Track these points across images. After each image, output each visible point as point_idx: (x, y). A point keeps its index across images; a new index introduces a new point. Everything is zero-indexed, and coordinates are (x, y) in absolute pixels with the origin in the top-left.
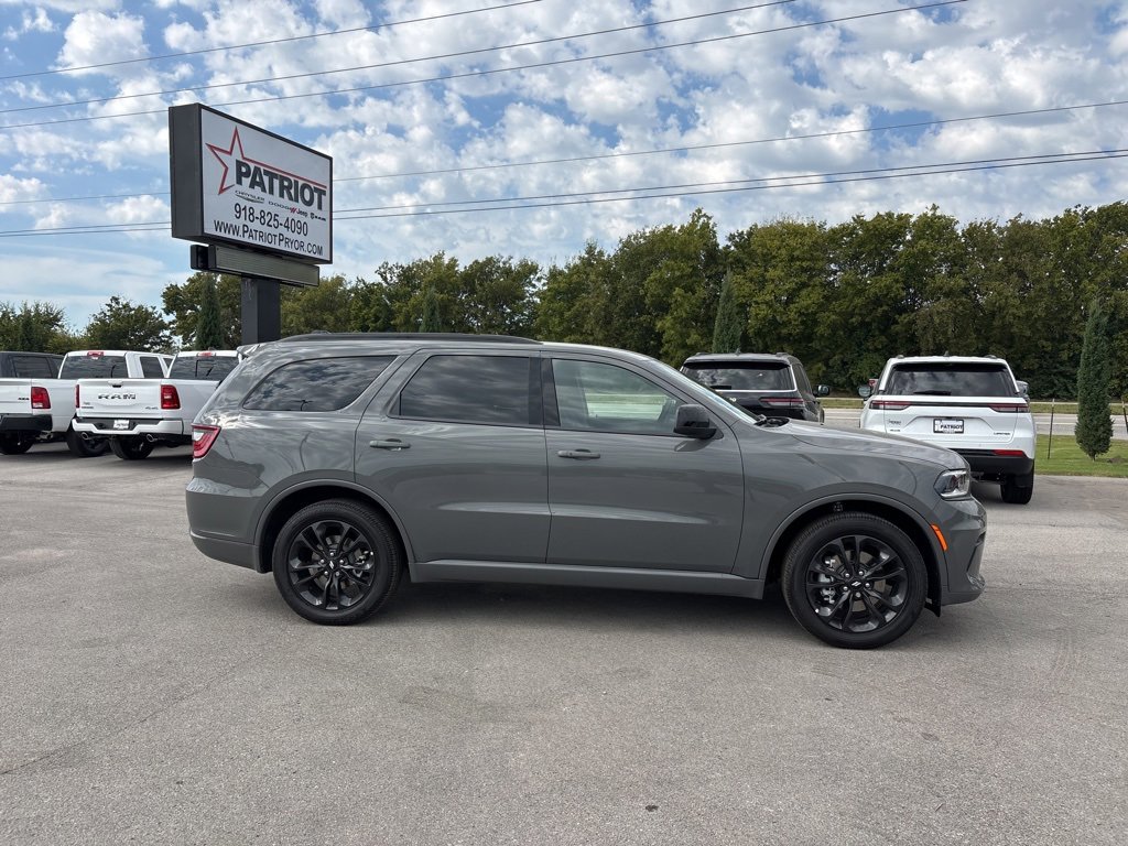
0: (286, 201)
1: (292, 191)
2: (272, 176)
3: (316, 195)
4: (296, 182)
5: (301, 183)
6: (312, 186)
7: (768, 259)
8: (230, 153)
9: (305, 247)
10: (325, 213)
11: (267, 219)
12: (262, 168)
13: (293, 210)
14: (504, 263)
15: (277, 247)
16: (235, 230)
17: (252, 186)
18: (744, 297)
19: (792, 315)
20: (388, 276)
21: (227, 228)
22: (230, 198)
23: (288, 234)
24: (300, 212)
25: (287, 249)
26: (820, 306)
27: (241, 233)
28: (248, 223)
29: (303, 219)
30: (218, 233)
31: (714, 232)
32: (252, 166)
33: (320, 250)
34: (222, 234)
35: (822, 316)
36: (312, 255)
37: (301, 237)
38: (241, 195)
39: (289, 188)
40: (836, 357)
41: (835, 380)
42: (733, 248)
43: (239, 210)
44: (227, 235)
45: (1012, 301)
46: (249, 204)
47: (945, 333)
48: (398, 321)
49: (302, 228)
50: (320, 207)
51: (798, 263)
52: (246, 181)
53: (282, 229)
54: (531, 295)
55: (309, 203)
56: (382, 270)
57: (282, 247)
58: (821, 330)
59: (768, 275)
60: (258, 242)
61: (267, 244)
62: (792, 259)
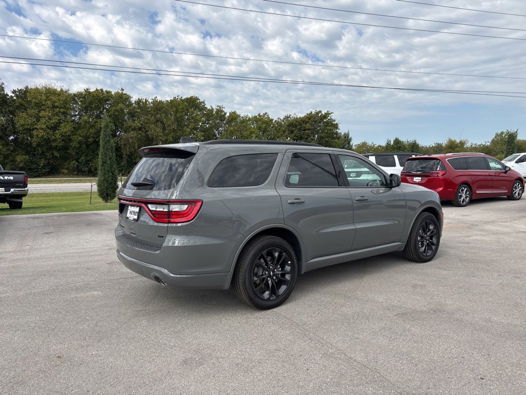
7: (39, 106)
18: (28, 125)
19: (58, 136)
26: (72, 132)
31: (3, 88)
35: (74, 137)
40: (82, 158)
41: (83, 169)
42: (15, 98)
45: (160, 134)
47: (134, 147)
51: (58, 109)
58: (74, 144)
59: (41, 114)
62: (54, 107)
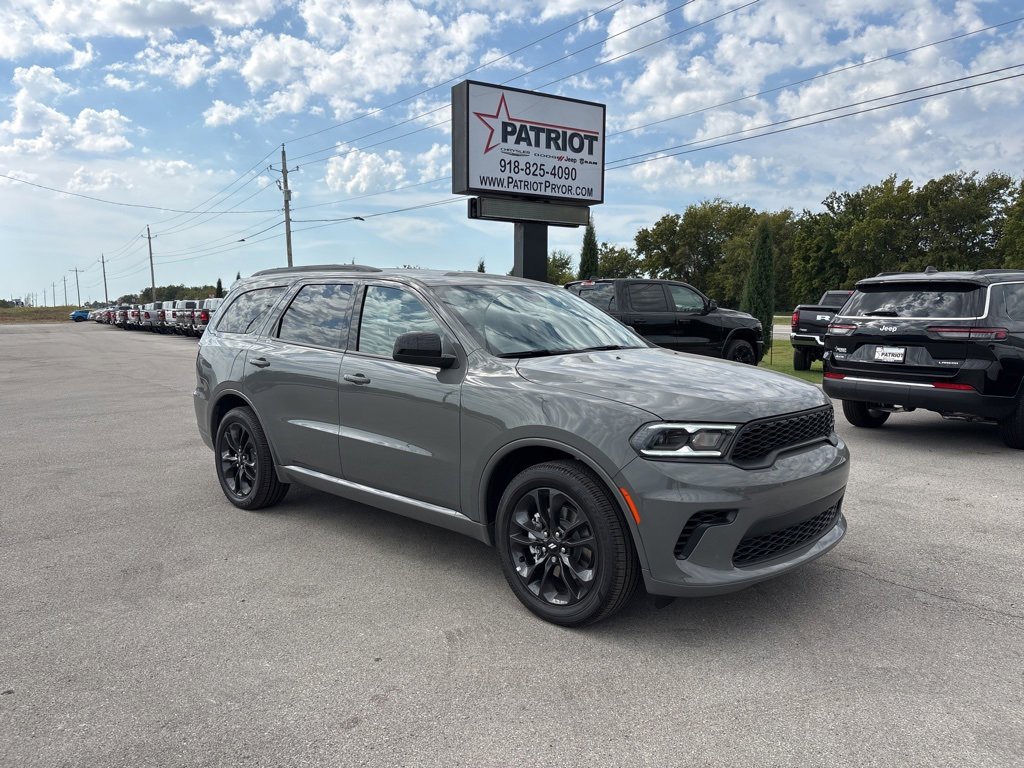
0: (553, 150)
1: (560, 142)
2: (538, 131)
3: (586, 142)
4: (565, 133)
5: (569, 133)
6: (582, 134)
8: (496, 117)
9: (573, 191)
10: (597, 156)
11: (532, 169)
12: (528, 125)
13: (560, 159)
14: (967, 180)
15: (543, 193)
16: (500, 182)
17: (517, 142)
20: (835, 205)
21: (492, 181)
22: (496, 155)
23: (553, 180)
24: (568, 160)
25: (554, 194)
27: (506, 183)
28: (513, 175)
29: (571, 165)
30: (483, 187)
32: (518, 125)
33: (590, 192)
34: (488, 187)
36: (581, 197)
37: (569, 182)
38: (507, 151)
39: (557, 138)
43: (503, 165)
44: (492, 188)
46: (514, 159)
48: (839, 250)
49: (570, 174)
50: (591, 152)
52: (512, 139)
53: (548, 177)
54: (999, 212)
55: (579, 150)
56: (829, 200)
57: (549, 192)
60: (523, 191)
61: (532, 192)
